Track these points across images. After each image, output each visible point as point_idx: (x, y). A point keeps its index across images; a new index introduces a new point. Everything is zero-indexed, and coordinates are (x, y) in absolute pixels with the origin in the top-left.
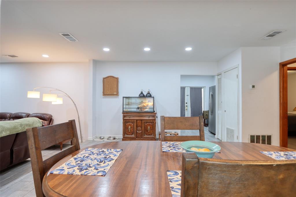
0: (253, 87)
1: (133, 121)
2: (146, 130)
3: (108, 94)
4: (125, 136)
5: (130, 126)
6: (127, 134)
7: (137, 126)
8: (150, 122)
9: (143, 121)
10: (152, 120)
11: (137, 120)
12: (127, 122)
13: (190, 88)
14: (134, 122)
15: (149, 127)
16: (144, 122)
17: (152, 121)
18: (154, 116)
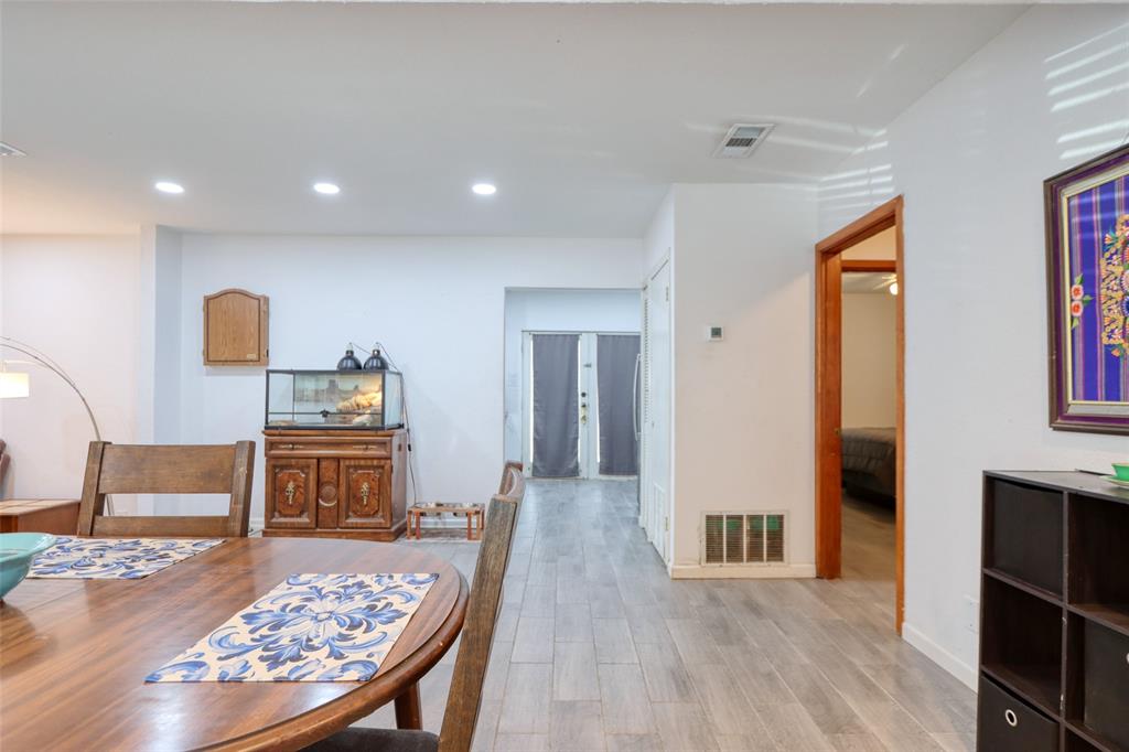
0: (716, 332)
1: (302, 464)
2: (355, 496)
3: (223, 359)
4: (274, 520)
5: (295, 480)
6: (280, 512)
7: (319, 484)
8: (368, 467)
9: (342, 464)
10: (380, 458)
11: (319, 459)
12: (283, 467)
13: (596, 338)
14: (308, 467)
15: (365, 486)
16: (348, 467)
17: (375, 462)
18: (383, 444)
